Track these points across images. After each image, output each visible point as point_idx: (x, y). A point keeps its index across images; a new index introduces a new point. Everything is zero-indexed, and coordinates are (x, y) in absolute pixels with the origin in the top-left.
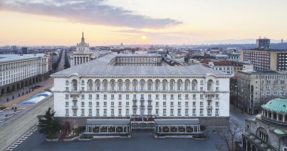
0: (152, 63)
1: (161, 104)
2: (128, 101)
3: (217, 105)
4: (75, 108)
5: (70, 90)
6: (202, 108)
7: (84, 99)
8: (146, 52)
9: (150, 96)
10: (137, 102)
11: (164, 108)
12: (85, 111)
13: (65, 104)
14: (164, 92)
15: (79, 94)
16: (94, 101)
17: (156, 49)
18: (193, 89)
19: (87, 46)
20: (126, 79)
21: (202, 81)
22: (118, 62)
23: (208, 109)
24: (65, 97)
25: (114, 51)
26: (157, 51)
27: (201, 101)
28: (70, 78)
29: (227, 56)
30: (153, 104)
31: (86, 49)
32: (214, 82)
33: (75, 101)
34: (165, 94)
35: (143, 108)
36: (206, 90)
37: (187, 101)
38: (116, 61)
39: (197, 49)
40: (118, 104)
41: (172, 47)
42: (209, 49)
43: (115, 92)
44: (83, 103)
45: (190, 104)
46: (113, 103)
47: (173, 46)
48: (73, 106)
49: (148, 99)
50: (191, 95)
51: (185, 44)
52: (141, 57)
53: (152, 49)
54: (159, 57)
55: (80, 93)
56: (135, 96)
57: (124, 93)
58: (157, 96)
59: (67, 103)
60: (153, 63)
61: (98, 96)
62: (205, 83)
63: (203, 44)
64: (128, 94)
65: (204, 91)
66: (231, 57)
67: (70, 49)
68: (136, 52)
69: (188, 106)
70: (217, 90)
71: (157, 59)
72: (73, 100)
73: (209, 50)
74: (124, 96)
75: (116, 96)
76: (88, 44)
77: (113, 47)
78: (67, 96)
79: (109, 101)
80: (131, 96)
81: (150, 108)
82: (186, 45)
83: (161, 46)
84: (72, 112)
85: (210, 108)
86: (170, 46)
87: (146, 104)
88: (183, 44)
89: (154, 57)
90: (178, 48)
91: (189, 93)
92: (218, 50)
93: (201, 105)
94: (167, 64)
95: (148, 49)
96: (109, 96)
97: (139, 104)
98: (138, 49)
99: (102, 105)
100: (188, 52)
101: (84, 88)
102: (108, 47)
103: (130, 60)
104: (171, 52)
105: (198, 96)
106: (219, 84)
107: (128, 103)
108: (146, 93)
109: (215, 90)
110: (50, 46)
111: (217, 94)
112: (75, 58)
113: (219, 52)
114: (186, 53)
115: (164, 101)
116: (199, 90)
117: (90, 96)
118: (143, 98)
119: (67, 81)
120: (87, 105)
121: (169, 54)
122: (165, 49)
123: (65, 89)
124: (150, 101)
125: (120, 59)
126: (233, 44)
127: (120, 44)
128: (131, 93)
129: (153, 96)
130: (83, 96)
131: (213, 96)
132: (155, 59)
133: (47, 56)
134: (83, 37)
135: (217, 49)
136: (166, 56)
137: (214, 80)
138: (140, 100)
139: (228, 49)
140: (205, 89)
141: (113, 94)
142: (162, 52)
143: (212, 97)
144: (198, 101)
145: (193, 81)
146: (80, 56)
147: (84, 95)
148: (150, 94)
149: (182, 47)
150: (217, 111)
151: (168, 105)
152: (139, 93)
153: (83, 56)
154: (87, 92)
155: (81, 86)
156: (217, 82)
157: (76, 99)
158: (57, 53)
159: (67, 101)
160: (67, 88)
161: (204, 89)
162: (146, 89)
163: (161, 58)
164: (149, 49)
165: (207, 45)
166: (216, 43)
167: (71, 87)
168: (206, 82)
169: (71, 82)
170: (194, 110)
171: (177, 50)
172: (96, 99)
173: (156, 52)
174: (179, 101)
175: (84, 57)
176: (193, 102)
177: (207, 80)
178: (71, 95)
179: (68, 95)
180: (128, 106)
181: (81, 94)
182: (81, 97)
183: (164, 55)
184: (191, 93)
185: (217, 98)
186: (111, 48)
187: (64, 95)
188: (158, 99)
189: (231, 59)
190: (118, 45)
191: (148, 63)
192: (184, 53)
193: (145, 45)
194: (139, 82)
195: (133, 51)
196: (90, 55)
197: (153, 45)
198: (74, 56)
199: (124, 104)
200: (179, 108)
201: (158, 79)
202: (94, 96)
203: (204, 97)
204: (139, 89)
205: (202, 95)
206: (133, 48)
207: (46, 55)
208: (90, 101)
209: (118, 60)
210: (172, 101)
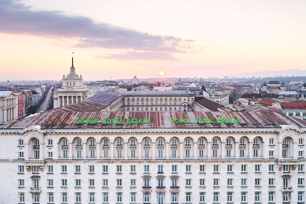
0: (179, 105)
1: (195, 183)
2: (133, 177)
3: (300, 185)
4: (36, 191)
5: (26, 157)
6: (272, 190)
7: (53, 173)
8: (171, 88)
9: (174, 168)
10: (151, 179)
11: (202, 191)
12: (55, 196)
13: (18, 183)
14: (202, 161)
15: (43, 165)
16: (71, 178)
17: (186, 84)
18: (256, 154)
19: (79, 80)
20: (130, 136)
21: (272, 139)
22: (126, 104)
23: (284, 193)
24: (17, 170)
25: (122, 87)
26: (187, 86)
27: (271, 176)
28: (26, 134)
29: (296, 94)
30: (181, 183)
31: (78, 83)
32: (294, 142)
33: (36, 178)
34: (202, 164)
35: (162, 191)
36: (281, 158)
37: (244, 176)
38: (123, 102)
39: (247, 84)
40: (116, 182)
41: (208, 81)
42: (265, 83)
43: (109, 161)
44: (51, 182)
45: (251, 183)
46: (105, 182)
47: (210, 79)
48: (33, 187)
49: (172, 173)
50: (251, 167)
51: (227, 77)
52: (162, 96)
53: (180, 84)
54: (191, 95)
55: (45, 162)
56: (147, 168)
57: (126, 162)
58: (188, 168)
59: (22, 182)
60: (182, 106)
61: (78, 168)
62: (278, 143)
63: (253, 77)
64: (133, 164)
65: (276, 158)
66: (302, 95)
67: (59, 85)
68: (155, 88)
69: (246, 187)
70: (300, 156)
71: (187, 98)
72: (32, 175)
73: (265, 85)
74: (126, 168)
75: (112, 168)
76: (81, 76)
77: (122, 82)
78: (21, 168)
79: (98, 178)
80: (140, 169)
81: (175, 190)
82: (229, 78)
83: (193, 79)
84: (31, 199)
85: (287, 190)
86: (206, 80)
87: (167, 183)
88: (225, 77)
89: (183, 96)
90: (218, 83)
91: (248, 161)
92: (279, 85)
93: (271, 185)
94: (203, 107)
95: (174, 84)
96: (99, 168)
97: (154, 183)
98: (159, 85)
99: (85, 184)
100: (233, 88)
101: (52, 153)
102: (115, 82)
103: (145, 101)
104: (208, 89)
105: (265, 167)
106: (303, 145)
107: (133, 182)
108: (168, 162)
109: (296, 156)
110: (34, 81)
111: (300, 163)
112: (61, 97)
113: (280, 87)
114: (231, 89)
115: (202, 177)
116: (266, 156)
117: (64, 168)
118: (162, 173)
119: (20, 140)
120: (57, 184)
121: (206, 91)
122: (199, 83)
123: (17, 156)
124: (175, 178)
125: (129, 99)
126: (297, 76)
127: (133, 78)
128: (139, 162)
129: (181, 168)
130: (51, 169)
131: (293, 167)
132: (185, 99)
133: (15, 96)
134: (73, 65)
135: (277, 82)
136: (201, 94)
137: (296, 138)
138: (157, 175)
139: (291, 83)
140: (278, 154)
141: (105, 164)
142: (195, 88)
143: (291, 169)
144: (265, 176)
145: (254, 139)
146: (68, 95)
147: (52, 166)
148: (174, 164)
149: (223, 82)
150: (301, 196)
151: (209, 184)
152: (154, 162)
153: (72, 95)
154: (57, 161)
155: (47, 150)
156: (301, 141)
157: (38, 173)
158: (38, 90)
159: (21, 177)
160: (21, 154)
161: (275, 155)
162: (168, 155)
163: (194, 97)
164: (176, 84)
165: (260, 78)
166: (273, 76)
167: (28, 151)
168: (280, 142)
169: (28, 143)
170: (257, 193)
171: (216, 86)
172: (75, 173)
173: (186, 88)
174: (230, 177)
175: (75, 97)
176: (256, 179)
177: (282, 137)
178: (28, 167)
179: (23, 166)
180: (135, 187)
181: (46, 165)
182: (46, 170)
183: (198, 93)
184: (251, 162)
185: (300, 171)
186: (120, 84)
187: (15, 167)
188: (191, 173)
189: (303, 98)
190: (130, 79)
191: (173, 105)
192: (228, 89)
193: (170, 79)
194: (155, 142)
195: (151, 87)
196: (84, 93)
197: (182, 79)
198: (60, 95)
199: (126, 184)
200: (230, 190)
201: (191, 136)
202: (71, 168)
203: (276, 169)
204: (154, 156)
205: (273, 165)
206: (151, 83)
207: (13, 93)
208: (65, 179)
209: (125, 100)
210: (216, 177)
